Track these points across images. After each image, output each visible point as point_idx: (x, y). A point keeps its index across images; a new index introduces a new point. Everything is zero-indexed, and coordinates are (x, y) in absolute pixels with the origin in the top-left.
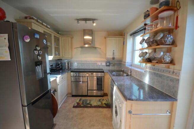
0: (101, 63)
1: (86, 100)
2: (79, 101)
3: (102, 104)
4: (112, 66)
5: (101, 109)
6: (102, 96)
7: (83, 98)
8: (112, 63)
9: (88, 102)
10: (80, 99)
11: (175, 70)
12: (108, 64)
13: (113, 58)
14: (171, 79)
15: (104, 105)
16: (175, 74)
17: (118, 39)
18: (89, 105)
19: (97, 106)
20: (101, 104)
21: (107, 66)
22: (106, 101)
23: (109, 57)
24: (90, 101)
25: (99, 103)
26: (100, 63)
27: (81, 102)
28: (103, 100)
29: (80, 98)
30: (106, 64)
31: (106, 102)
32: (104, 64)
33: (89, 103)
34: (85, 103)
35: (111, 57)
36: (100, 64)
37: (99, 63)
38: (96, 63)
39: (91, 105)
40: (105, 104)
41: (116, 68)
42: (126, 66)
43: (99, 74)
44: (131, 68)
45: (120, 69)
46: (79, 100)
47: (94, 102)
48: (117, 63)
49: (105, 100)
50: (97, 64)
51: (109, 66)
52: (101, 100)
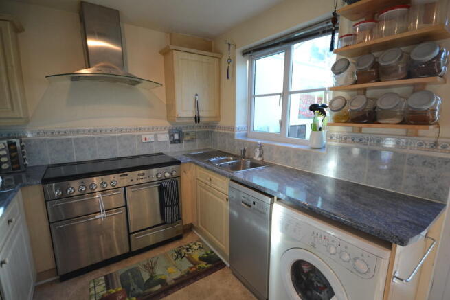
0: (156, 135)
1: (131, 271)
2: (108, 287)
3: (195, 263)
4: (188, 141)
5: (201, 284)
6: (179, 237)
7: (117, 269)
8: (188, 134)
9: (146, 276)
10: (106, 277)
11: (442, 138)
12: (176, 136)
13: (197, 119)
14: (425, 162)
15: (203, 265)
16: (440, 147)
17: (205, 59)
18: (158, 287)
19: (182, 276)
20: (191, 265)
21: (173, 142)
22: (200, 248)
23: (185, 114)
24: (150, 268)
25: (185, 265)
26: (153, 136)
27: (120, 289)
28: (187, 250)
29: (102, 272)
30: (172, 135)
31: (202, 253)
32: (165, 137)
33: (152, 277)
34: (133, 286)
35: (191, 114)
36: (151, 138)
37: (148, 137)
38: (140, 136)
39: (162, 282)
40: (202, 259)
41: (198, 146)
42: (236, 138)
43: (167, 172)
44: (260, 144)
45: (212, 147)
46: (102, 282)
47: (166, 268)
48: (199, 132)
49: (197, 247)
50: (143, 137)
51: (179, 141)
52: (184, 251)
